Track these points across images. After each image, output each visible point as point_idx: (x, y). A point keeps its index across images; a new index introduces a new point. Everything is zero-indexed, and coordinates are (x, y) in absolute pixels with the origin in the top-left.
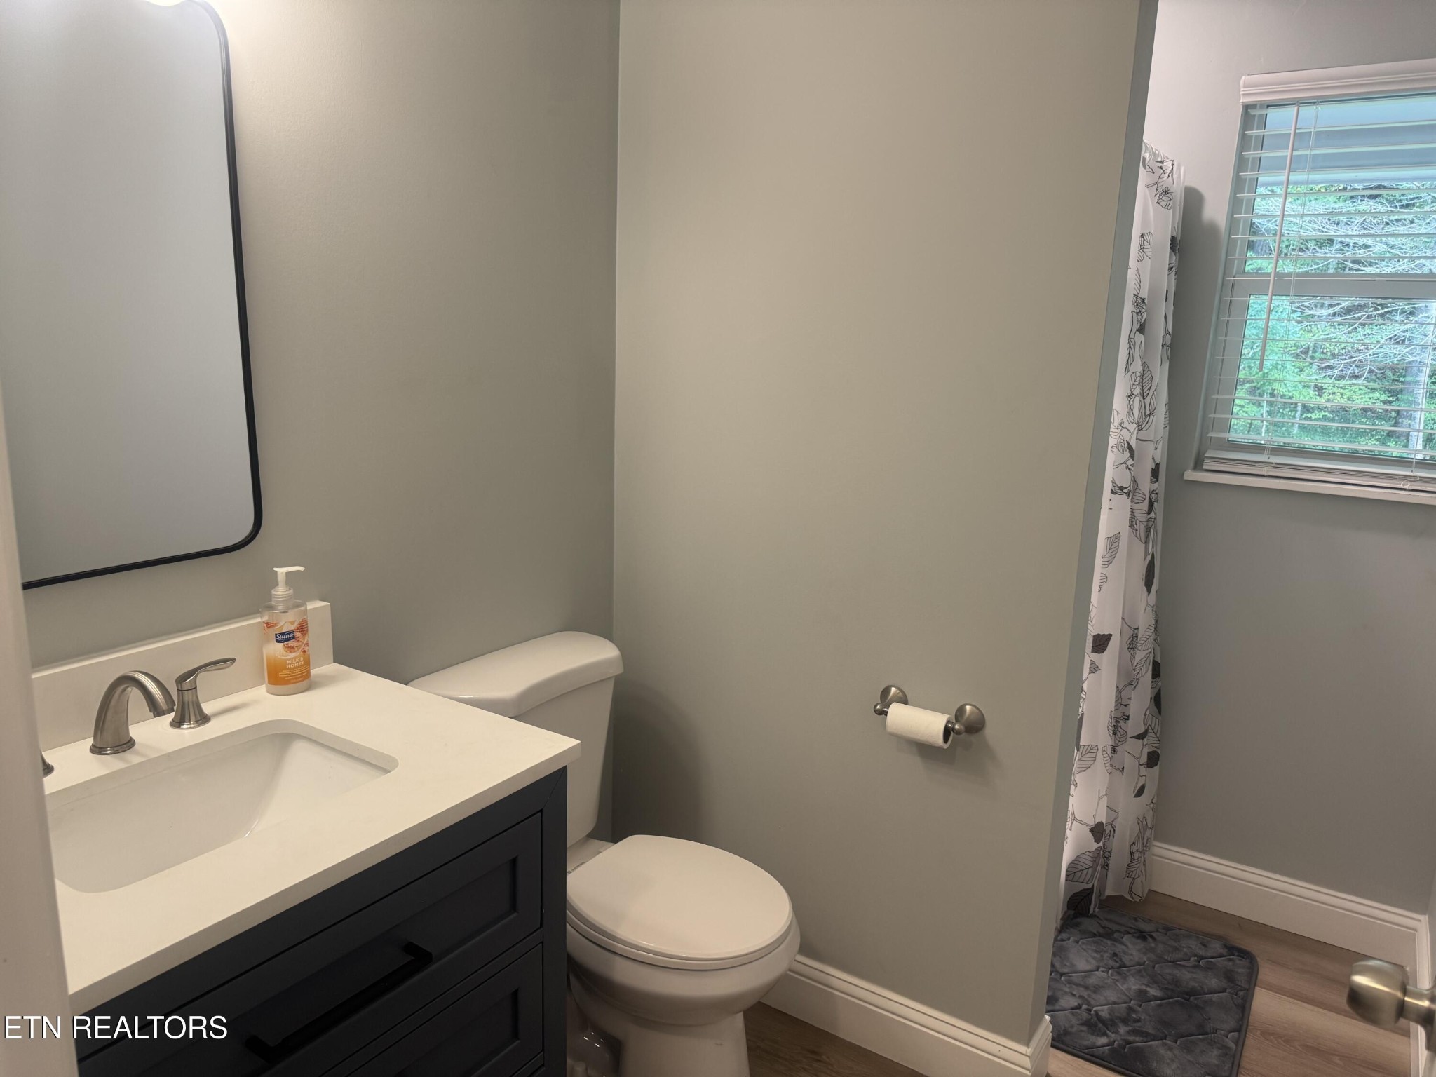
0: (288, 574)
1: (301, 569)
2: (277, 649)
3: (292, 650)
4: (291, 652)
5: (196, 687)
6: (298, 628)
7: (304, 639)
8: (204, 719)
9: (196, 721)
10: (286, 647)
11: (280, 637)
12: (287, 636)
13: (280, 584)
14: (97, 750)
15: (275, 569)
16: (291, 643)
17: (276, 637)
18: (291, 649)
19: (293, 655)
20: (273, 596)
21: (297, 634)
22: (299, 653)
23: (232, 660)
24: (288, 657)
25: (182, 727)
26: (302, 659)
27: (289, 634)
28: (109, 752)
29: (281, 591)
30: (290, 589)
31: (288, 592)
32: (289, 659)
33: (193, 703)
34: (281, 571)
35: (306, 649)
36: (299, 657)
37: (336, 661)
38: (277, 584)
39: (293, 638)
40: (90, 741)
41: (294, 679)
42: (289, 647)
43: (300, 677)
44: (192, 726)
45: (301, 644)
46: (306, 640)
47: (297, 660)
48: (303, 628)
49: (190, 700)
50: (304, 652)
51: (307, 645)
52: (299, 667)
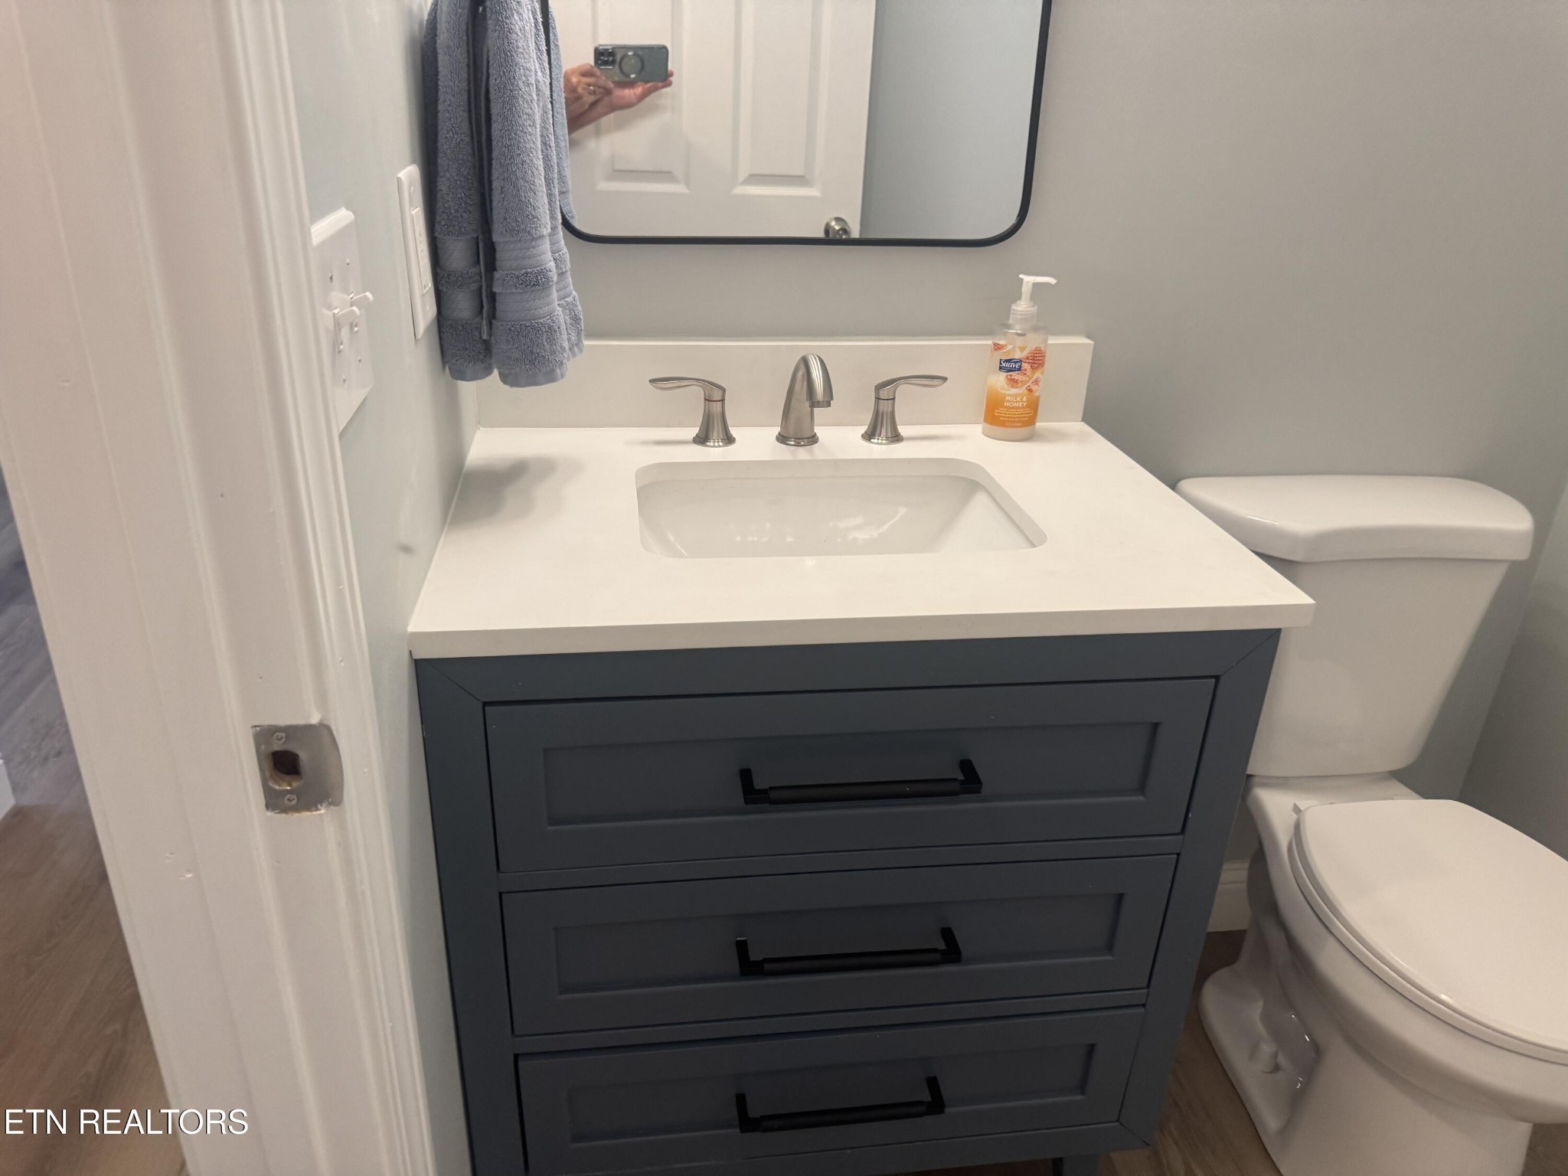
0: (1036, 285)
1: (1052, 281)
2: (1000, 380)
3: (1015, 384)
4: (1012, 386)
5: (894, 399)
6: (1027, 358)
7: (1033, 374)
8: (896, 438)
9: (887, 438)
10: (1008, 379)
11: (1004, 365)
12: (1013, 365)
13: (1023, 297)
14: (782, 439)
15: (1021, 276)
16: (1015, 375)
17: (1001, 364)
18: (1013, 382)
19: (1014, 391)
20: (1012, 311)
21: (1025, 366)
22: (1022, 390)
23: (945, 379)
24: (1007, 392)
25: (872, 440)
26: (1025, 399)
27: (1016, 362)
28: (793, 443)
29: (1023, 306)
30: (1034, 306)
31: (1032, 309)
32: (1009, 395)
33: (887, 413)
34: (1029, 280)
35: (1034, 388)
36: (1022, 396)
37: (1084, 420)
38: (1019, 298)
39: (1019, 369)
40: (777, 430)
41: (1012, 422)
42: (1011, 380)
43: (1019, 422)
44: (884, 442)
45: (1028, 379)
46: (1035, 377)
47: (1018, 399)
48: (1037, 359)
49: (885, 411)
50: (1030, 390)
51: (1036, 382)
52: (1019, 408)
